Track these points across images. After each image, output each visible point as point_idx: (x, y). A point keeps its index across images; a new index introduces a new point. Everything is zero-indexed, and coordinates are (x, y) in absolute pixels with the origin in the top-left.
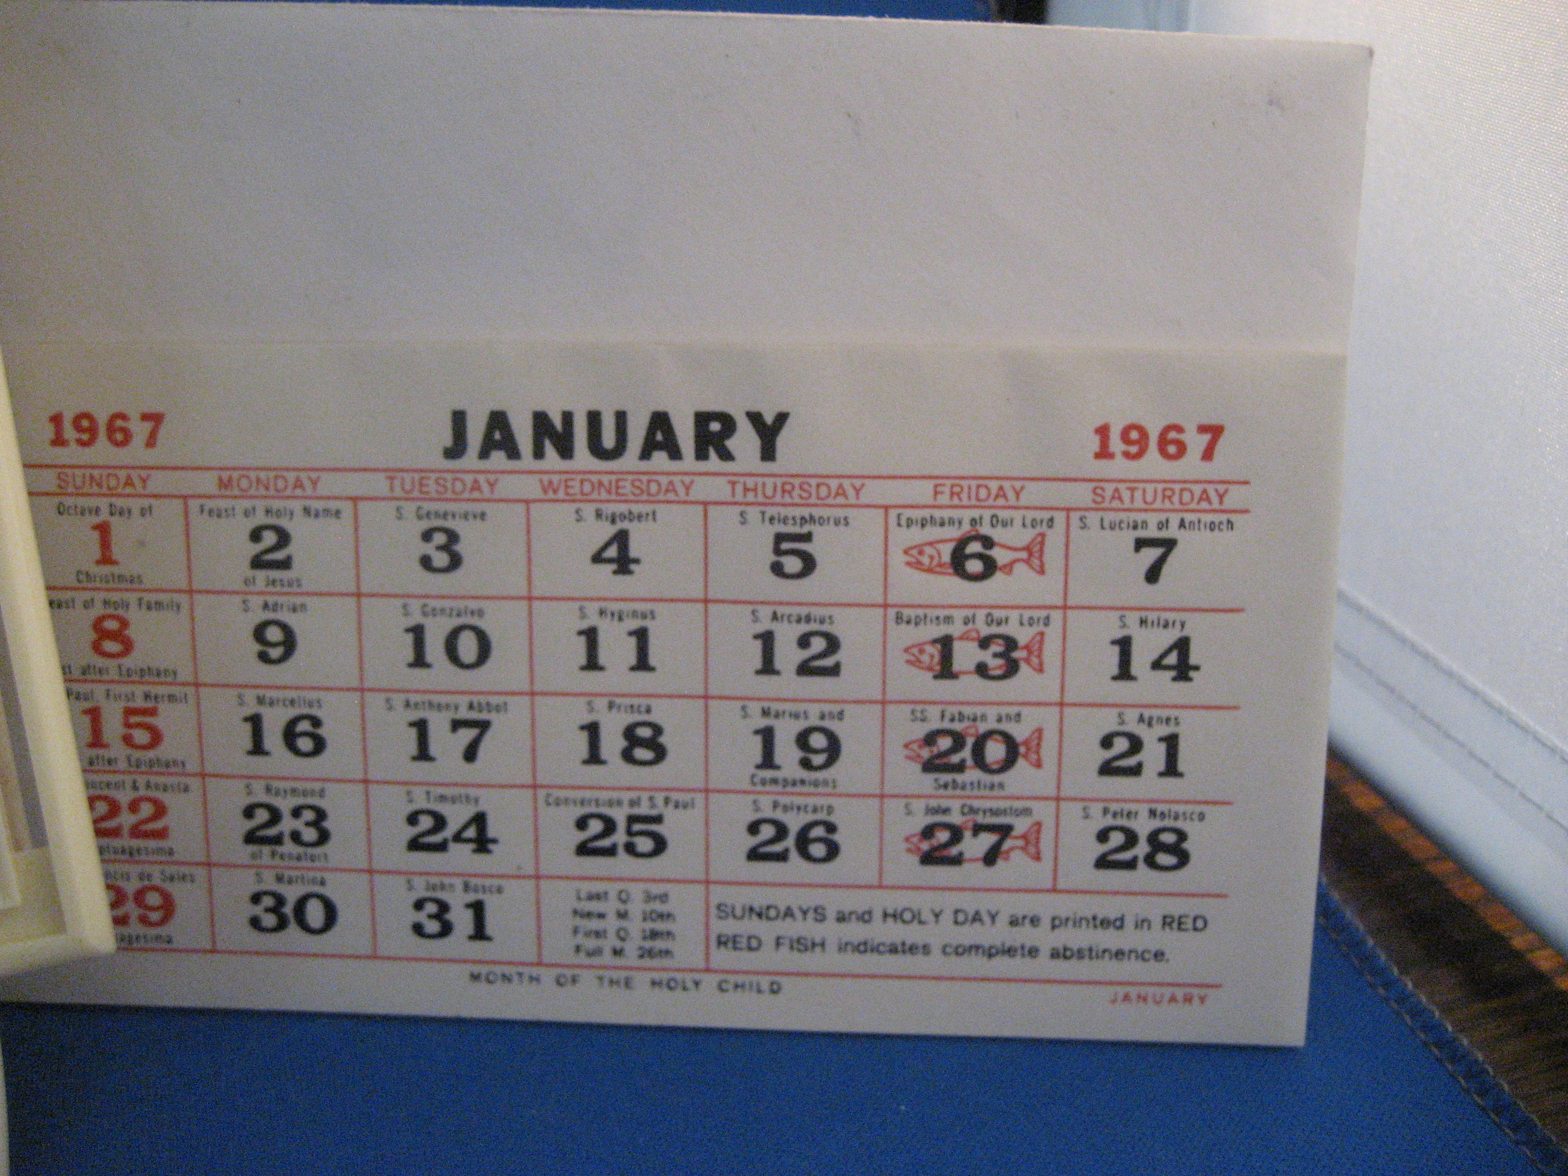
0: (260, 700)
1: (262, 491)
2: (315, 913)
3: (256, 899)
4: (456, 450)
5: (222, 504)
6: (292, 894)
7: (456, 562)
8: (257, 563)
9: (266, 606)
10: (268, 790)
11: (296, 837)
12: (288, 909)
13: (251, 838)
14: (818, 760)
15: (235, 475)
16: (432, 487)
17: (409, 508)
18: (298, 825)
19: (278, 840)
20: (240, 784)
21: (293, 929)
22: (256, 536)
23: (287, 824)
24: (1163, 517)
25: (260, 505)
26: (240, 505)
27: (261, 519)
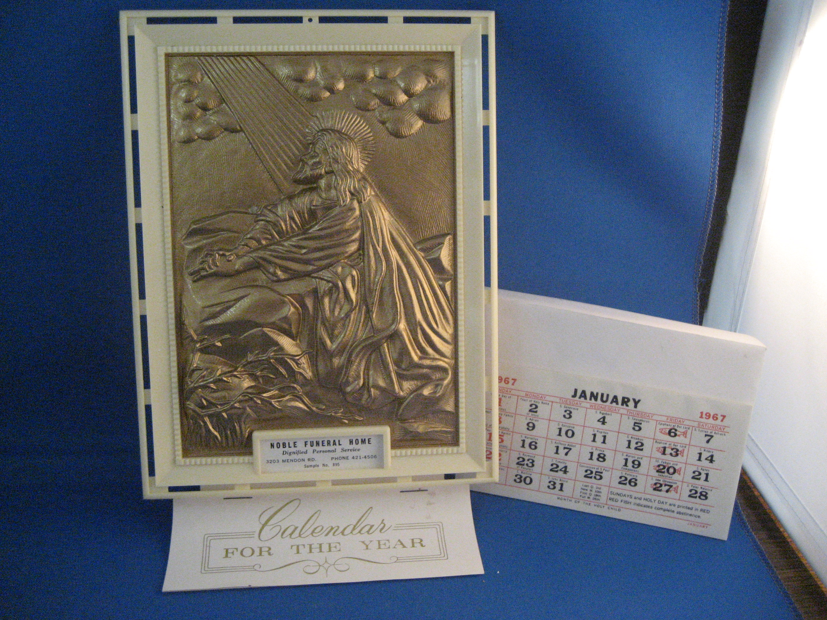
0: (526, 437)
1: (534, 397)
2: (528, 480)
3: (516, 476)
4: (574, 396)
5: (525, 399)
6: (524, 476)
7: (570, 417)
8: (530, 411)
9: (530, 419)
10: (523, 454)
11: (527, 465)
12: (523, 479)
13: (518, 463)
14: (636, 466)
15: (529, 393)
16: (568, 402)
17: (563, 405)
18: (528, 462)
19: (523, 465)
20: (518, 453)
21: (523, 483)
22: (531, 405)
23: (526, 462)
24: (711, 431)
25: (533, 400)
26: (529, 399)
27: (533, 403)
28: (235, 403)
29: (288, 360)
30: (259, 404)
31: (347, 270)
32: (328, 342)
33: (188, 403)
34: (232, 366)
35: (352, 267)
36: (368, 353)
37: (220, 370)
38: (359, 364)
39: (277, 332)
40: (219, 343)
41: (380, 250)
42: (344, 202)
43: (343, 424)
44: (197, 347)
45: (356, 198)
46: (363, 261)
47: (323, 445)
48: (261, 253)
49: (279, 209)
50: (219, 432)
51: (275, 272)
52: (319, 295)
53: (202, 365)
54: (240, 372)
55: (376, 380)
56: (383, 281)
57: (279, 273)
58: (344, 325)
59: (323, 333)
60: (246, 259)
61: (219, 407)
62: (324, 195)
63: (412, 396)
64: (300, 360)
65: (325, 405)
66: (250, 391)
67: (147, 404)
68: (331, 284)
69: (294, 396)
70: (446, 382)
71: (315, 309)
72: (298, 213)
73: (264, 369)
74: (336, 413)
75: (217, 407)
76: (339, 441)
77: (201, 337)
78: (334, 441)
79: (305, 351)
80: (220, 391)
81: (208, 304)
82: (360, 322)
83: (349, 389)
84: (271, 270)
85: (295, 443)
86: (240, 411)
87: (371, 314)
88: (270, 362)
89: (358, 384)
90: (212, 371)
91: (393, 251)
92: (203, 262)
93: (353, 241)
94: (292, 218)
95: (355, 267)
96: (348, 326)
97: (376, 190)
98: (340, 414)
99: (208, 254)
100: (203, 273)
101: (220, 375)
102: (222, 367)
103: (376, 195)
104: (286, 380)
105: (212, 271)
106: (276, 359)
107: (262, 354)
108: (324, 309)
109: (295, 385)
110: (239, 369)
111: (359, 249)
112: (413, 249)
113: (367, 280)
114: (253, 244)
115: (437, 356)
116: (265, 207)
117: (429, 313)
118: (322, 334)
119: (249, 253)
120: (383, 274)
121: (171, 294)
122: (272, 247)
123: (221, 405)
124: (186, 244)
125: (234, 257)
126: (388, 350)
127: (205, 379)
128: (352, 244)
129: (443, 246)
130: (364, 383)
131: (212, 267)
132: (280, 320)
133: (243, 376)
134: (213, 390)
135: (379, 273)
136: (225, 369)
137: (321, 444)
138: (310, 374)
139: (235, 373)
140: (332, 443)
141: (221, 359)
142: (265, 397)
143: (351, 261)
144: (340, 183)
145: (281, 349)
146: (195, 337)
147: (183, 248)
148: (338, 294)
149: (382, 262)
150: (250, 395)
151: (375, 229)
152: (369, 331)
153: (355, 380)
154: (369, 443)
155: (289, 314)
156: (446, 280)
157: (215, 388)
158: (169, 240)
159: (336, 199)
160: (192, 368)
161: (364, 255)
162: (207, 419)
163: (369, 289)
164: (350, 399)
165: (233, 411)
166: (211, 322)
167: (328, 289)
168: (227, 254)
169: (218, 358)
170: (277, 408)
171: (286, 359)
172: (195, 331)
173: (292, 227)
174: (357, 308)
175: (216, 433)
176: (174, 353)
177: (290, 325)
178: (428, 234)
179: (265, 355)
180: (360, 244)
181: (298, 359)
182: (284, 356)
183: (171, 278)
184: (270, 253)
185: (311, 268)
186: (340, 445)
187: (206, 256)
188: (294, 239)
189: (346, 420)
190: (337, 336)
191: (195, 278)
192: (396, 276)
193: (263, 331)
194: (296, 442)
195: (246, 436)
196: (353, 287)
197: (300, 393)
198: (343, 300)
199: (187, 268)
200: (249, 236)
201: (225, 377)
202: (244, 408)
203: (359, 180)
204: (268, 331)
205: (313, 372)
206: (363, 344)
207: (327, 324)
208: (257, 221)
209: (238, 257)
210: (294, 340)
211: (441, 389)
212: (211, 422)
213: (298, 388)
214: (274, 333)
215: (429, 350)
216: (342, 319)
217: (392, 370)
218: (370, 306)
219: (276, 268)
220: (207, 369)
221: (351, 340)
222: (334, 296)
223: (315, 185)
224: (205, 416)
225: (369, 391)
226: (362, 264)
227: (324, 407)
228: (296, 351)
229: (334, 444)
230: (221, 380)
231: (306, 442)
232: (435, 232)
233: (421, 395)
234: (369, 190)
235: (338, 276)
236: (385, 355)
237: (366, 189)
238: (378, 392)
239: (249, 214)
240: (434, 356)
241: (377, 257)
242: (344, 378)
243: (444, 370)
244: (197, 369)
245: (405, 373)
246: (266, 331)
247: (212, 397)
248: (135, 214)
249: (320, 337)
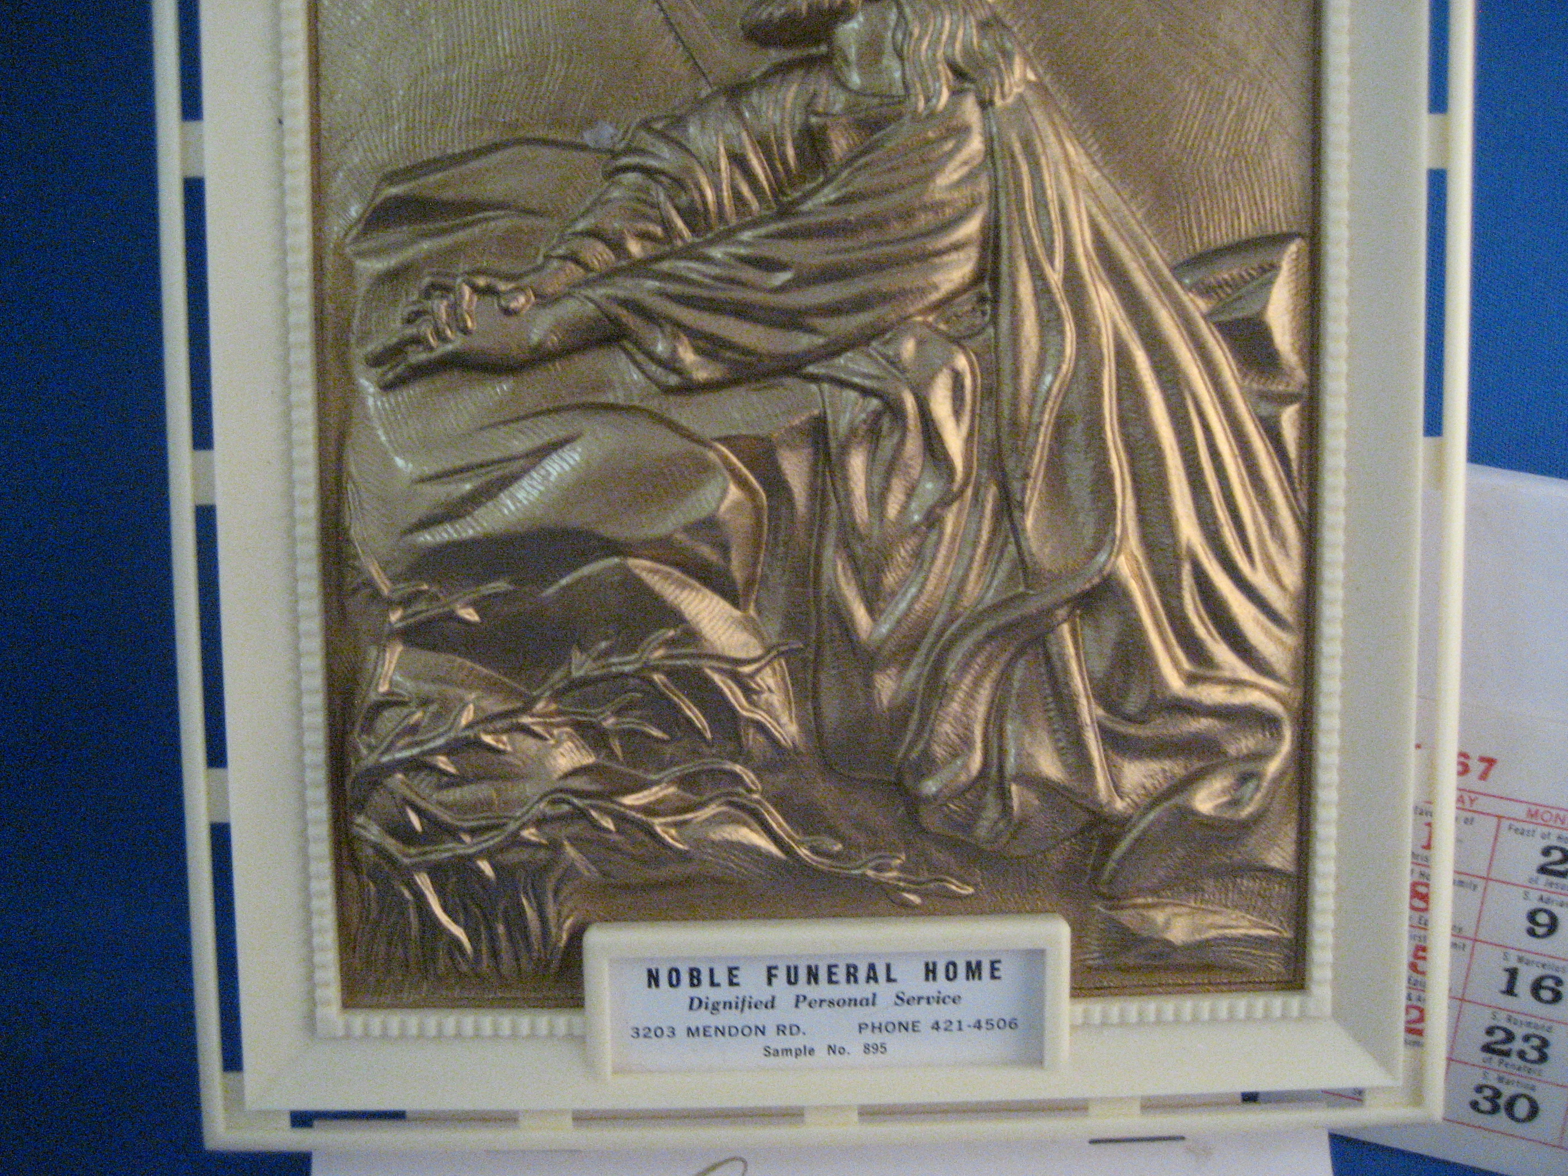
0: (1520, 960)
1: (1559, 824)
2: (1522, 1108)
3: (1479, 1089)
5: (1527, 827)
6: (1508, 1091)
8: (1543, 870)
9: (1541, 899)
10: (1509, 1019)
11: (1522, 1055)
12: (1502, 1102)
13: (1487, 1048)
15: (1542, 810)
18: (1526, 1047)
19: (1507, 1054)
20: (1488, 1012)
21: (1503, 1114)
22: (1546, 852)
23: (1517, 1045)
25: (1555, 832)
26: (1541, 830)
27: (1553, 842)
28: (524, 826)
29: (717, 678)
30: (606, 830)
31: (935, 350)
32: (860, 614)
33: (360, 820)
34: (512, 693)
35: (958, 341)
36: (1005, 657)
37: (471, 706)
38: (971, 695)
39: (677, 573)
40: (471, 610)
41: (1055, 277)
42: (928, 100)
43: (905, 910)
44: (390, 624)
45: (972, 86)
46: (995, 321)
47: (830, 981)
48: (626, 287)
49: (693, 130)
50: (466, 928)
51: (674, 351)
52: (833, 444)
53: (408, 686)
54: (539, 716)
55: (1029, 755)
56: (1066, 392)
57: (688, 356)
58: (917, 554)
59: (842, 580)
60: (571, 308)
61: (467, 838)
62: (855, 79)
63: (1151, 816)
64: (758, 679)
65: (842, 839)
66: (578, 783)
67: (219, 819)
68: (875, 403)
69: (730, 803)
70: (1273, 767)
71: (818, 494)
72: (763, 144)
73: (631, 706)
74: (878, 869)
75: (461, 841)
76: (888, 967)
77: (406, 588)
78: (872, 967)
79: (779, 645)
80: (469, 782)
81: (431, 468)
82: (975, 544)
83: (930, 786)
84: (661, 348)
85: (731, 970)
86: (542, 855)
87: (1017, 514)
88: (651, 682)
89: (965, 766)
90: (446, 709)
91: (1100, 287)
92: (418, 314)
93: (956, 247)
94: (739, 161)
95: (963, 342)
96: (934, 558)
97: (1040, 70)
98: (894, 874)
99: (433, 286)
100: (418, 356)
101: (470, 726)
102: (478, 698)
104: (706, 750)
105: (450, 347)
106: (671, 673)
107: (625, 653)
108: (848, 493)
109: (738, 768)
110: (540, 706)
111: (978, 277)
112: (1169, 284)
113: (1007, 389)
114: (598, 254)
115: (1245, 672)
116: (646, 125)
117: (1222, 515)
118: (838, 586)
119: (579, 286)
120: (1065, 367)
121: (307, 433)
122: (666, 266)
123: (473, 832)
124: (361, 254)
125: (528, 301)
126: (1076, 648)
127: (418, 738)
128: (954, 256)
129: (1276, 275)
130: (986, 765)
131: (449, 333)
132: (687, 529)
133: (556, 732)
134: (445, 779)
135: (1050, 367)
136: (494, 705)
137: (823, 975)
138: (793, 728)
139: (526, 720)
140: (862, 974)
141: (478, 667)
142: (631, 808)
143: (947, 321)
144: (916, 32)
145: (691, 635)
146: (385, 588)
147: (348, 268)
148: (902, 442)
149: (1062, 325)
150: (576, 801)
151: (1041, 203)
152: (1011, 577)
153: (955, 756)
154: (993, 977)
155: (723, 508)
156: (1286, 399)
157: (451, 769)
158: (302, 239)
159: (898, 90)
160: (373, 697)
161: (996, 301)
162: (423, 881)
163: (1014, 423)
164: (931, 820)
165: (513, 856)
166: (440, 535)
167: (865, 422)
168: (503, 286)
169: (469, 663)
170: (670, 847)
171: (708, 671)
172: (384, 566)
173: (737, 196)
174: (969, 492)
175: (458, 931)
176: (313, 645)
177: (724, 549)
178: (1220, 235)
179: (632, 657)
180: (982, 257)
181: (752, 676)
182: (703, 663)
183: (304, 376)
184: (657, 284)
185: (803, 341)
186: (889, 979)
187: (427, 294)
188: (747, 236)
189: (915, 892)
190: (893, 594)
191: (390, 376)
192: (1110, 375)
193: (629, 570)
194: (736, 968)
195: (562, 943)
196: (957, 413)
197: (756, 796)
198: (920, 461)
199: (362, 341)
200: (581, 226)
201: (487, 732)
202: (555, 846)
203: (984, 26)
204: (644, 569)
205: (802, 724)
206: (988, 625)
207: (859, 550)
208: (613, 174)
209: (544, 300)
210: (735, 603)
211: (1257, 789)
212: (441, 892)
213: (749, 777)
214: (667, 576)
215: (1221, 651)
216: (915, 529)
217: (1088, 721)
218: (1016, 486)
219: (676, 337)
220: (424, 702)
221: (944, 610)
222: (887, 445)
223: (823, 49)
224: (418, 867)
225: (1004, 795)
226: (991, 331)
227: (838, 847)
228: (746, 644)
229: (872, 976)
230: (478, 744)
231: (770, 969)
232: (1246, 227)
233: (1188, 813)
234: (1018, 61)
235: (903, 371)
236: (1066, 670)
238: (1033, 800)
239: (583, 148)
240: (1233, 670)
241: (1044, 303)
242: (913, 743)
243: (1267, 721)
244: (391, 702)
245: (1132, 730)
246: (637, 571)
247: (440, 803)
248: (185, 144)
249: (831, 596)
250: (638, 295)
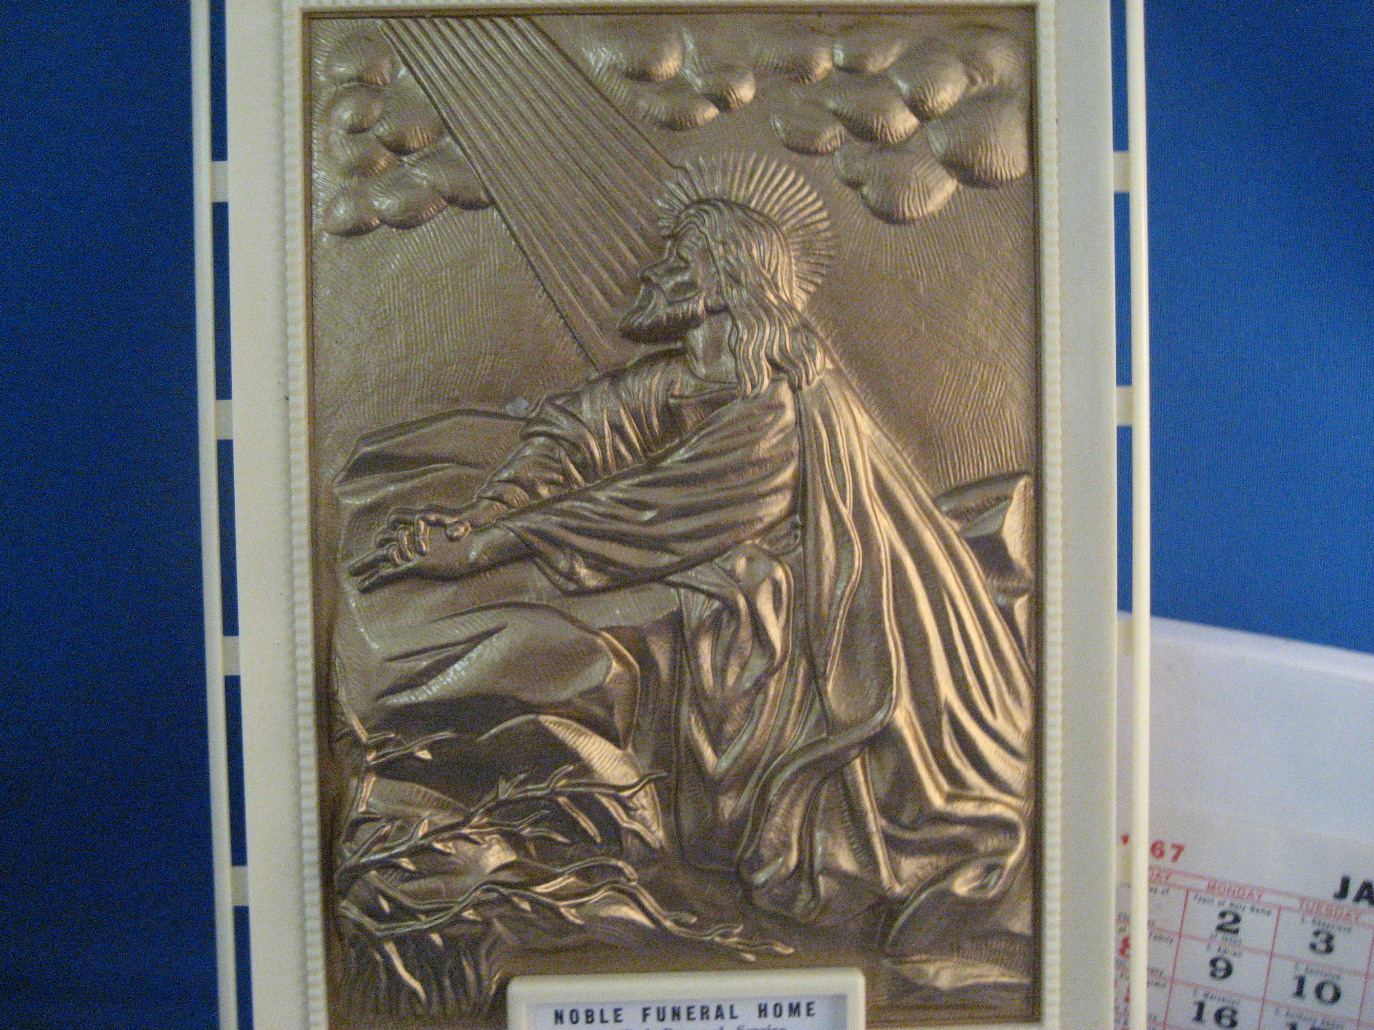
0: (1207, 995)
1: (1230, 894)
4: (1342, 895)
5: (1207, 896)
7: (1329, 949)
8: (1220, 928)
9: (1220, 950)
15: (1218, 884)
16: (1324, 909)
17: (1309, 919)
22: (1223, 915)
25: (1228, 901)
26: (1217, 900)
27: (1226, 907)
28: (464, 909)
29: (604, 801)
30: (524, 911)
31: (761, 567)
32: (708, 753)
33: (344, 903)
34: (456, 811)
35: (776, 558)
36: (813, 785)
37: (426, 821)
38: (789, 813)
39: (575, 725)
40: (426, 752)
41: (846, 512)
42: (754, 386)
43: (744, 966)
44: (367, 762)
45: (786, 376)
46: (803, 542)
47: (689, 1018)
48: (536, 520)
49: (586, 406)
50: (422, 981)
51: (572, 567)
52: (688, 634)
53: (380, 807)
54: (476, 827)
55: (832, 855)
56: (854, 595)
57: (583, 572)
58: (749, 711)
59: (695, 730)
60: (496, 534)
61: (423, 917)
62: (702, 370)
63: (923, 896)
64: (634, 800)
65: (696, 915)
66: (503, 876)
67: (240, 904)
68: (717, 604)
69: (613, 889)
70: (1012, 860)
71: (676, 667)
72: (635, 415)
73: (543, 819)
74: (724, 936)
75: (418, 919)
76: (732, 1007)
77: (379, 736)
78: (719, 1008)
79: (648, 775)
80: (425, 877)
81: (397, 650)
82: (791, 702)
83: (761, 877)
84: (563, 564)
85: (616, 1011)
86: (477, 929)
87: (821, 681)
88: (558, 804)
89: (785, 863)
90: (407, 823)
91: (880, 516)
92: (388, 541)
93: (777, 490)
94: (618, 429)
95: (781, 558)
96: (761, 713)
97: (836, 357)
98: (735, 939)
99: (398, 521)
100: (387, 570)
101: (425, 836)
102: (431, 815)
103: (838, 371)
104: (596, 849)
105: (411, 564)
106: (573, 797)
107: (537, 783)
108: (699, 667)
109: (620, 864)
110: (475, 820)
111: (791, 511)
112: (932, 513)
113: (813, 593)
114: (518, 495)
115: (990, 792)
116: (550, 400)
117: (971, 679)
118: (692, 734)
119: (503, 519)
120: (854, 577)
121: (306, 624)
122: (566, 505)
123: (428, 913)
124: (344, 494)
125: (466, 530)
126: (865, 776)
127: (387, 845)
128: (774, 498)
129: (1009, 505)
130: (800, 862)
131: (409, 554)
132: (582, 695)
133: (487, 838)
134: (407, 875)
135: (844, 576)
136: (444, 819)
137: (683, 1013)
138: (660, 834)
139: (466, 831)
140: (712, 1013)
141: (430, 791)
142: (541, 894)
143: (770, 543)
144: (745, 338)
145: (585, 769)
146: (364, 736)
147: (335, 504)
148: (737, 630)
149: (852, 545)
150: (502, 890)
151: (836, 459)
152: (817, 725)
153: (778, 855)
154: (808, 1014)
155: (608, 680)
156: (1017, 593)
157: (411, 867)
158: (302, 482)
159: (732, 378)
160: (354, 815)
161: (804, 528)
162: (390, 948)
163: (818, 615)
164: (762, 901)
165: (455, 931)
166: (404, 699)
167: (710, 616)
168: (448, 520)
169: (423, 789)
170: (573, 924)
171: (598, 796)
172: (363, 720)
173: (617, 452)
174: (787, 664)
175: (416, 985)
176: (310, 775)
177: (610, 709)
178: (969, 474)
179: (543, 785)
180: (794, 498)
181: (630, 797)
182: (594, 790)
183: (304, 582)
184: (560, 519)
185: (665, 559)
186: (733, 1017)
187: (394, 526)
188: (623, 484)
189: (750, 952)
190: (732, 739)
191: (367, 583)
192: (887, 582)
193: (539, 723)
194: (620, 1010)
195: (492, 992)
196: (777, 609)
197: (634, 883)
198: (750, 643)
199: (348, 556)
200: (505, 475)
201: (438, 841)
202: (487, 923)
203: (794, 331)
204: (551, 723)
205: (666, 827)
206: (800, 762)
207: (706, 708)
208: (527, 437)
209: (478, 528)
210: (618, 745)
211: (1000, 877)
212: (402, 956)
213: (629, 870)
214: (568, 727)
215: (971, 776)
216: (747, 693)
217: (874, 829)
218: (819, 661)
219: (572, 557)
220: (392, 819)
221: (770, 748)
222: (726, 634)
223: (679, 345)
224: (387, 938)
225: (813, 883)
226: (800, 549)
227: (694, 920)
228: (625, 775)
229: (719, 1014)
230: (430, 849)
231: (645, 1010)
232: (988, 468)
233: (948, 893)
234: (819, 356)
235: (737, 581)
236: (858, 791)
237: (811, 353)
238: (834, 886)
239: (505, 417)
240: (982, 790)
241: (839, 530)
242: (745, 849)
243: (1007, 827)
244: (368, 819)
245: (908, 835)
246: (547, 724)
247: (402, 892)
248: (218, 415)
249: (687, 739)
250: (546, 527)
